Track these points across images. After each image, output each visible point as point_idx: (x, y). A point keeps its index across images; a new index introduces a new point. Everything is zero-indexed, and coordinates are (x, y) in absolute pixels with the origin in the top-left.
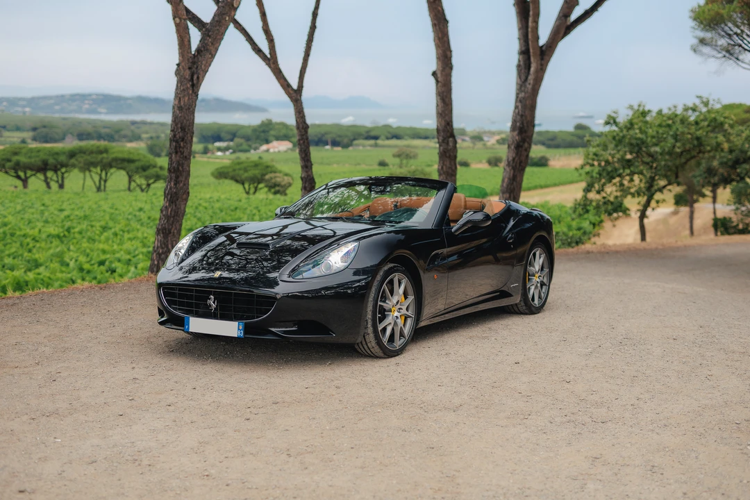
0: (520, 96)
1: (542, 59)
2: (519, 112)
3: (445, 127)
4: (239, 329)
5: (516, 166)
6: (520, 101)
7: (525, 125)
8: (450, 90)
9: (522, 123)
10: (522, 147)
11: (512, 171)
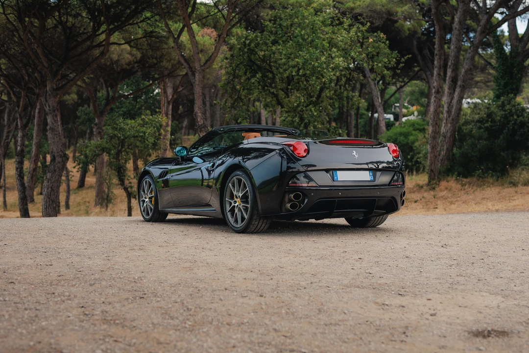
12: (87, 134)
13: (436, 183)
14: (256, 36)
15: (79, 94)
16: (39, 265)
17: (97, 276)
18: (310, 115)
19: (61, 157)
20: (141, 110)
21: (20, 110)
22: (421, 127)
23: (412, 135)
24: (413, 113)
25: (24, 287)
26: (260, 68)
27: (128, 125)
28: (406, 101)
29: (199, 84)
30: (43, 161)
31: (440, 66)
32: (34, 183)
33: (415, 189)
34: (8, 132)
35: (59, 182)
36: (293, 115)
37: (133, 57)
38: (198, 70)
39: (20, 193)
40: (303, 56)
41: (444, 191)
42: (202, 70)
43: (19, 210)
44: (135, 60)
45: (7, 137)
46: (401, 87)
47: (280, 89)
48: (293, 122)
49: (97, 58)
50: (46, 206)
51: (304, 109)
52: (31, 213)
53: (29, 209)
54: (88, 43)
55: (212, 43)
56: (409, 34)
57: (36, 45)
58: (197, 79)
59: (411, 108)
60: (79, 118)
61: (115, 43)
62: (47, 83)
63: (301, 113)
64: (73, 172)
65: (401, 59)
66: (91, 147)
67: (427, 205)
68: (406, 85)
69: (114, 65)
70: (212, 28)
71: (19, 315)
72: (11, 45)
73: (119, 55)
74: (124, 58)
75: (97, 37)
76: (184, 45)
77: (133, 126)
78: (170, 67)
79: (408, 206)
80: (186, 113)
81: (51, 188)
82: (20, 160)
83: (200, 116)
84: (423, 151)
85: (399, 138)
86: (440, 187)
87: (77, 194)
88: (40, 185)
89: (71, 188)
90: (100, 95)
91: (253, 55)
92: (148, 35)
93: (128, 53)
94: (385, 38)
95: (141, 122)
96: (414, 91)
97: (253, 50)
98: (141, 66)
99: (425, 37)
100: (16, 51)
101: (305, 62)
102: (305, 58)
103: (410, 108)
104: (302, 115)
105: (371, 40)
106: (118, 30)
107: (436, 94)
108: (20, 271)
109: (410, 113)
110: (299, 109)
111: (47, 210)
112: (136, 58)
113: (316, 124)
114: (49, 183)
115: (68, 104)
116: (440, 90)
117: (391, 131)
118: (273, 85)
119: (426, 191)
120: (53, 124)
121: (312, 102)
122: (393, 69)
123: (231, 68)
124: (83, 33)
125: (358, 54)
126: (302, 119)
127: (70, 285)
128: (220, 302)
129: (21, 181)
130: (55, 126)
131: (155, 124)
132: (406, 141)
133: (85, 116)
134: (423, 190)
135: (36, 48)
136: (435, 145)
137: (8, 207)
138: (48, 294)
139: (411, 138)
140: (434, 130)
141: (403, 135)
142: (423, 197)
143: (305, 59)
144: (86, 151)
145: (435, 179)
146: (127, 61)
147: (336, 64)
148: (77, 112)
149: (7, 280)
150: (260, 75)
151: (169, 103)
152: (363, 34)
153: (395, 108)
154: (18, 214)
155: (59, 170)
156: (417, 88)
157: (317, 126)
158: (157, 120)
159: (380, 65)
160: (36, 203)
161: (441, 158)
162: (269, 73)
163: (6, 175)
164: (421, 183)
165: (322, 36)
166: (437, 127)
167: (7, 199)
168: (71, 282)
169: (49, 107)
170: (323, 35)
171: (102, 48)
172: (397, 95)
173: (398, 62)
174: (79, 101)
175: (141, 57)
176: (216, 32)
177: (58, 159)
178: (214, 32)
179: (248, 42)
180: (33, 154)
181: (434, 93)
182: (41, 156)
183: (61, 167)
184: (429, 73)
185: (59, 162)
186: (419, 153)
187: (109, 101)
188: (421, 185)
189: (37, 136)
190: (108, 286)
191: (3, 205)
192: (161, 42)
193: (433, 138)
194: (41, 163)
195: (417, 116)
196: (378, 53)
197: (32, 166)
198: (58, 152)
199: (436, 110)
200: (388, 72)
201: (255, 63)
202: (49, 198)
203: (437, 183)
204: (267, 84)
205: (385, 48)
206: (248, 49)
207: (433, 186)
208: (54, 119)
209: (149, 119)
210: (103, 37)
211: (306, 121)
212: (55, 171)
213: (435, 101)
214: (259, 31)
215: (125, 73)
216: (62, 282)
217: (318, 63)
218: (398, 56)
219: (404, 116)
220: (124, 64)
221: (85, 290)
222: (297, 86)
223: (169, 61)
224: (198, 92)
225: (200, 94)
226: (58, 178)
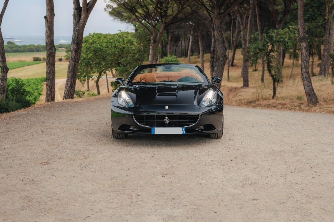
0: (76, 28)
1: (87, 12)
2: (76, 36)
3: (51, 42)
4: (183, 131)
5: (75, 60)
6: (77, 31)
7: (79, 42)
8: (53, 25)
9: (78, 41)
10: (78, 51)
11: (74, 62)
19: (222, 57)
35: (222, 73)
62: (215, 11)
130: (219, 38)
155: (222, 65)
169: (215, 26)
177: (221, 59)
183: (223, 63)
185: (221, 61)
187: (286, 13)
198: (220, 54)
208: (218, 33)
212: (219, 66)
224: (300, 14)
225: (302, 15)
226: (221, 70)
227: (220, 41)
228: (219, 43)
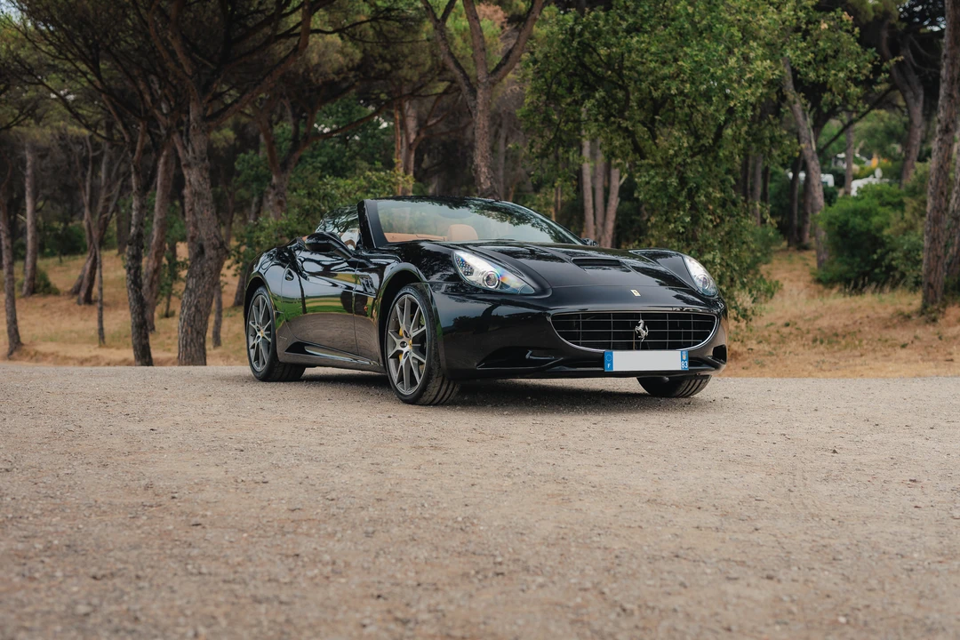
4: (682, 360)
12: (253, 205)
13: (938, 310)
14: (597, 18)
15: (239, 129)
16: (240, 481)
17: (373, 512)
18: (699, 172)
19: (215, 248)
20: (354, 161)
21: (135, 157)
22: (896, 200)
23: (877, 214)
24: (872, 173)
25: (227, 538)
26: (600, 79)
27: (338, 188)
28: (857, 150)
29: (483, 111)
30: (171, 254)
31: (952, 79)
32: (154, 295)
33: (895, 321)
34: (108, 200)
35: (210, 296)
36: (665, 173)
37: (348, 59)
38: (483, 84)
39: (134, 316)
40: (691, 56)
41: (956, 325)
42: (490, 83)
43: (131, 345)
44: (350, 65)
45: (106, 208)
46: (851, 122)
47: (639, 121)
48: (665, 186)
49: (283, 61)
50: (186, 341)
51: (689, 160)
52: (155, 354)
53: (151, 345)
54: (268, 30)
55: (495, 32)
56: (875, 17)
57: (170, 33)
58: (479, 101)
59: (868, 162)
60: (239, 174)
61: (318, 31)
62: (191, 107)
63: (682, 169)
64: (226, 276)
65: (882, 65)
66: (270, 230)
67: (929, 353)
68: (864, 118)
69: (312, 74)
70: (496, 4)
71: (249, 619)
72: (120, 34)
73: (322, 55)
74: (330, 60)
75: (284, 19)
76: (451, 34)
77: (348, 191)
78: (415, 79)
79: (889, 355)
80: (436, 167)
81: (196, 307)
82: (135, 252)
83: (484, 172)
84: (903, 244)
85: (852, 219)
86: (948, 318)
87: (233, 318)
88: (165, 299)
89: (223, 307)
90: (280, 131)
91: (587, 55)
92: (381, 15)
93: (338, 52)
94: (851, 22)
95: (364, 183)
96: (876, 130)
97: (589, 45)
98: (361, 76)
99: (904, 25)
100: (130, 44)
101: (695, 68)
102: (696, 59)
103: (864, 162)
104: (683, 173)
105: (824, 26)
106: (324, 5)
107: (944, 134)
108: (204, 496)
109: (865, 172)
110: (679, 160)
111: (187, 349)
112: (352, 60)
113: (711, 190)
114: (193, 298)
115: (217, 148)
116: (951, 126)
117: (835, 206)
118: (626, 114)
119: (918, 325)
120: (201, 185)
121: (704, 148)
122: (868, 83)
123: (543, 80)
124: (257, 11)
125: (799, 52)
126: (683, 181)
127: (322, 532)
128: (683, 590)
129: (136, 291)
131: (390, 186)
132: (865, 226)
133: (249, 171)
134: (910, 324)
135: (169, 38)
136: (938, 236)
137: (106, 340)
138: (287, 556)
139: (876, 220)
140: (937, 206)
141: (861, 213)
142: (916, 337)
143: (696, 62)
144: (258, 237)
145: (936, 302)
146: (336, 66)
147: (758, 72)
148: (236, 164)
149: (184, 518)
150: (602, 94)
151: (410, 146)
152: (807, 14)
153: (836, 163)
154: (130, 354)
155: (211, 273)
156: (882, 124)
157: (713, 195)
158: (393, 180)
159: (842, 75)
160: (159, 333)
161: (947, 260)
162: (618, 90)
163: (104, 279)
164: (906, 309)
165: (729, 18)
166: (943, 199)
167: (105, 325)
168: (323, 526)
169: (194, 152)
170: (731, 14)
171: (295, 41)
172: (842, 138)
173: (877, 70)
174: (238, 143)
175: (362, 59)
176: (502, 13)
177: (209, 253)
178: (500, 11)
179: (579, 28)
180: (154, 241)
181: (939, 131)
182: (167, 245)
183: (214, 267)
184: (912, 93)
185: (211, 259)
186: (893, 250)
187: (297, 141)
188: (906, 314)
189: (161, 207)
190: (407, 538)
191: (98, 336)
192: (407, 29)
193: (934, 221)
194: (168, 259)
195: (881, 178)
196: (837, 52)
197: (151, 263)
198: (209, 239)
199: (942, 167)
200: (858, 90)
201: (590, 70)
202: (192, 326)
203: (941, 309)
204: (613, 111)
205: (850, 43)
206: (579, 43)
207: (933, 315)
208: (202, 176)
209: (379, 178)
210: (296, 18)
211: (692, 184)
212: (203, 274)
213: (940, 149)
214: (602, 7)
215: (331, 90)
216: (305, 527)
217: (722, 69)
218: (876, 58)
219: (856, 177)
220: (329, 71)
221: (361, 548)
222: (669, 116)
223: (416, 66)
224: (481, 126)
225: (486, 130)
226: (209, 288)
227: (207, 199)
228: (206, 205)
